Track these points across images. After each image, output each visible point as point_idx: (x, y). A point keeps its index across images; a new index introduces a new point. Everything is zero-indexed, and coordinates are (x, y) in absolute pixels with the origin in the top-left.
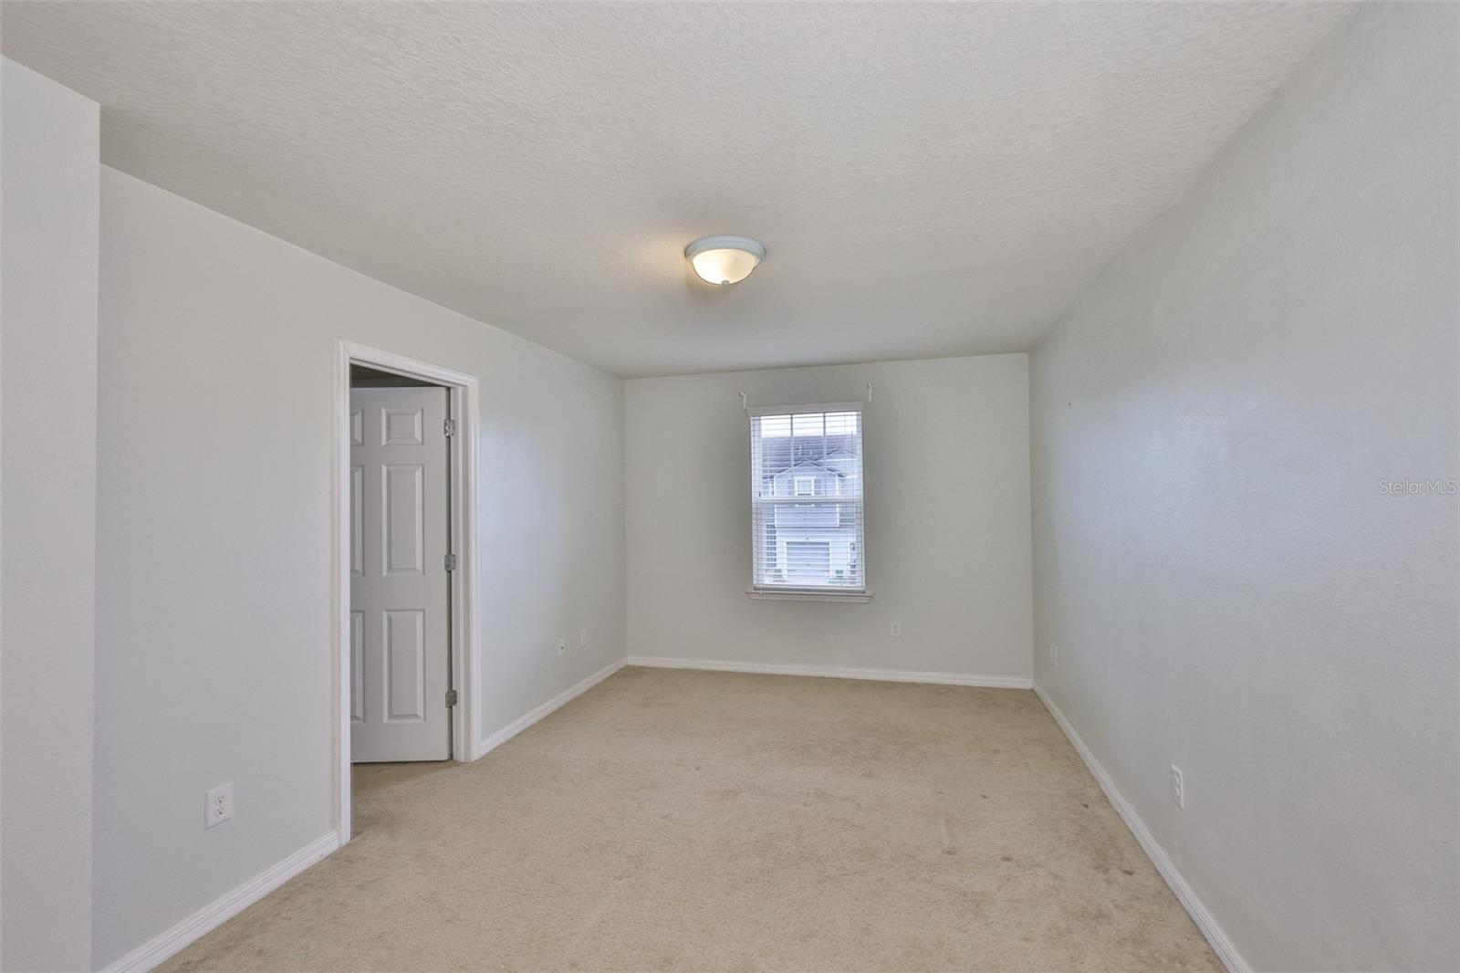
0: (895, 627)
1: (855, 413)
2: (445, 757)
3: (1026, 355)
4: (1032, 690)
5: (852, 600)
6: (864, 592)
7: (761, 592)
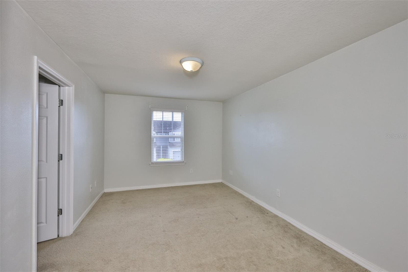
0: (191, 170)
1: (181, 113)
2: (56, 237)
3: (222, 103)
4: (221, 182)
5: (180, 164)
6: (184, 162)
7: (154, 164)
